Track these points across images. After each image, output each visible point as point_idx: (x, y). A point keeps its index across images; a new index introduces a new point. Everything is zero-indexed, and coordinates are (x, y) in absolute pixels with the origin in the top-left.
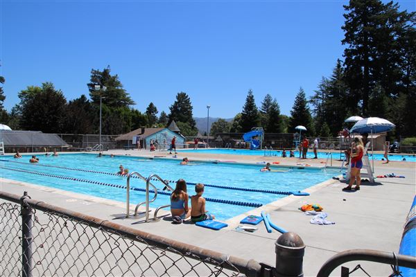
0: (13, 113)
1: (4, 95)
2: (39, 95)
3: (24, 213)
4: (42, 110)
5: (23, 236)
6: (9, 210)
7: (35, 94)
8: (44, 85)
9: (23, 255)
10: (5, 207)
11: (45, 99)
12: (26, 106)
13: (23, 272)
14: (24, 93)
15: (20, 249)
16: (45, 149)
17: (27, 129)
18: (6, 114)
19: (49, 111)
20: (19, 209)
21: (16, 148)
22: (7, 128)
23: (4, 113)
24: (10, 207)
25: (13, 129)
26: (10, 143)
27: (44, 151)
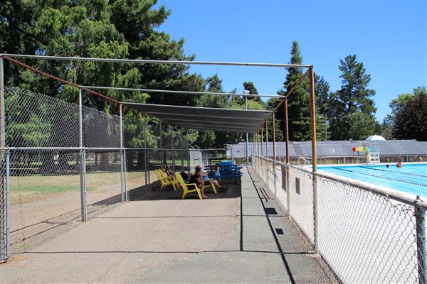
0: (384, 123)
1: (375, 107)
2: (411, 102)
3: (418, 214)
4: (415, 116)
5: (418, 235)
6: (404, 211)
7: (406, 102)
8: (415, 90)
9: (418, 251)
10: (399, 207)
11: (418, 104)
12: (397, 115)
13: (419, 266)
14: (395, 102)
15: (415, 245)
16: (421, 158)
17: (400, 138)
18: (379, 125)
19: (423, 117)
20: (413, 210)
21: (390, 158)
22: (380, 138)
23: (377, 125)
24: (404, 208)
25: (386, 139)
26: (385, 153)
27: (420, 161)
